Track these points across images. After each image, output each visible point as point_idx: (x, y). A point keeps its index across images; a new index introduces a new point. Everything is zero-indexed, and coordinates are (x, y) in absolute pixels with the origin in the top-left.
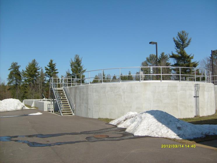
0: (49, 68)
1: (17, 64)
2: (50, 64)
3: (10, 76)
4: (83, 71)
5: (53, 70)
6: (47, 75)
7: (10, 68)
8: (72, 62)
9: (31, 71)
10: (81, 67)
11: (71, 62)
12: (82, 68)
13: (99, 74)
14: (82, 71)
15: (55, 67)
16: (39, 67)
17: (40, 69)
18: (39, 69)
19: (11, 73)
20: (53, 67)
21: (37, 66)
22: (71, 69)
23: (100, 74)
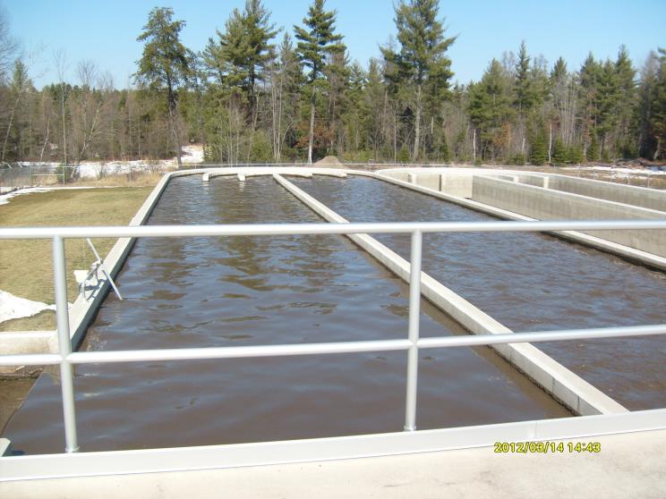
0: (309, 30)
1: (169, 13)
2: (312, 13)
3: (148, 66)
4: (444, 41)
5: (323, 39)
6: (301, 58)
7: (142, 33)
8: (403, 7)
9: (237, 45)
10: (438, 27)
11: (399, 8)
12: (441, 32)
13: (505, 54)
14: (439, 42)
15: (332, 26)
16: (272, 28)
17: (276, 33)
18: (272, 36)
19: (150, 53)
20: (326, 27)
21: (264, 22)
22: (396, 32)
23: (509, 56)
